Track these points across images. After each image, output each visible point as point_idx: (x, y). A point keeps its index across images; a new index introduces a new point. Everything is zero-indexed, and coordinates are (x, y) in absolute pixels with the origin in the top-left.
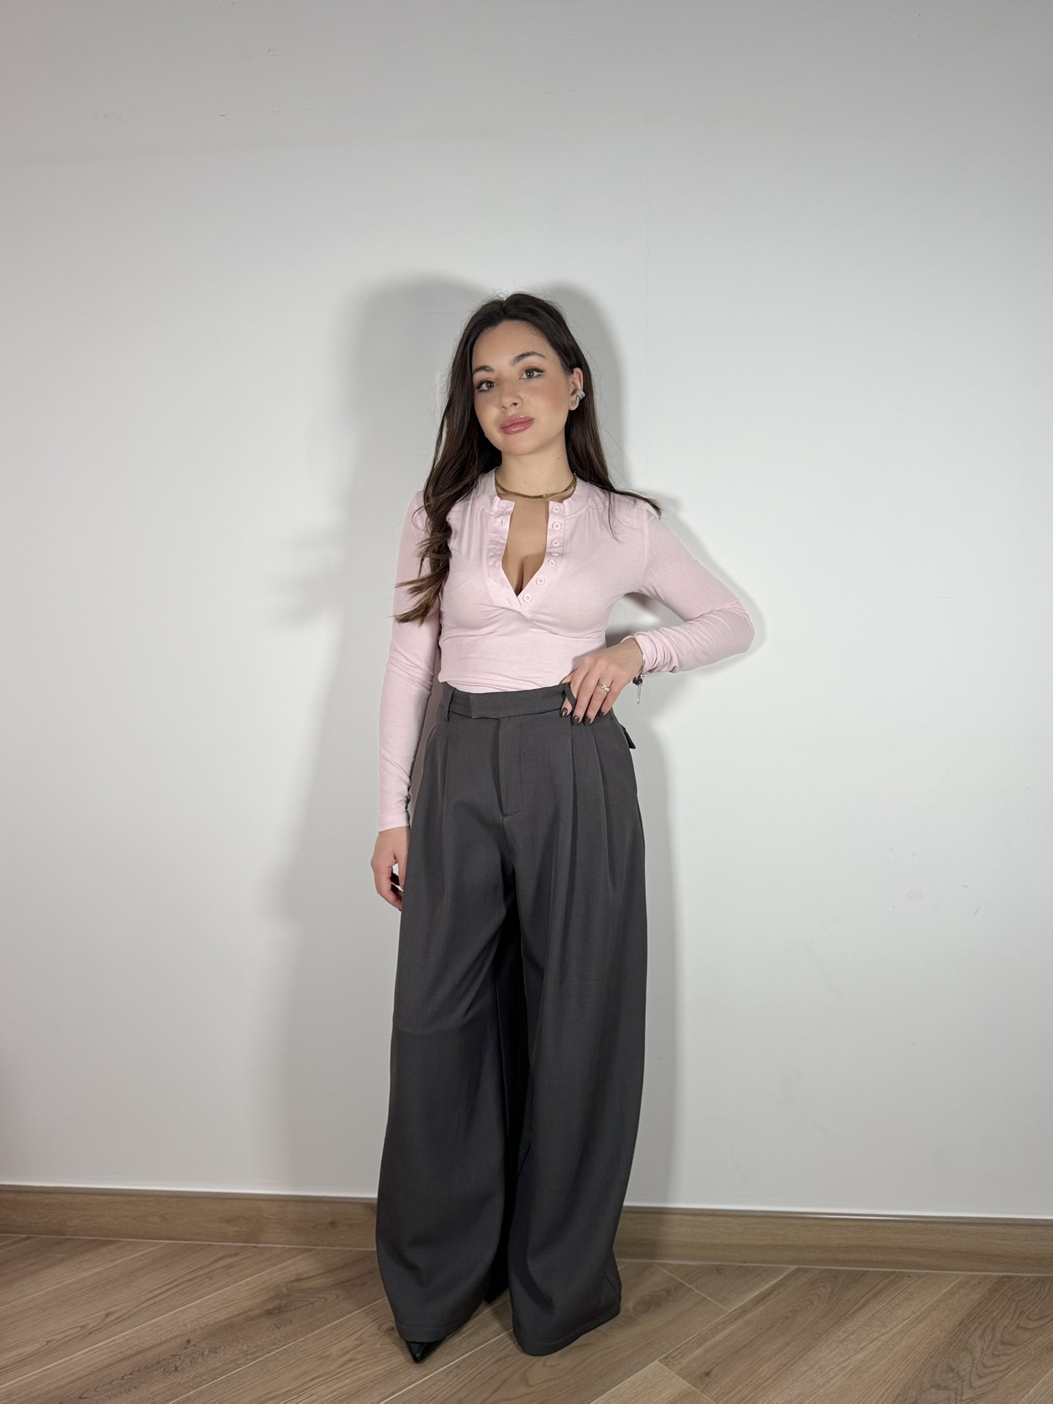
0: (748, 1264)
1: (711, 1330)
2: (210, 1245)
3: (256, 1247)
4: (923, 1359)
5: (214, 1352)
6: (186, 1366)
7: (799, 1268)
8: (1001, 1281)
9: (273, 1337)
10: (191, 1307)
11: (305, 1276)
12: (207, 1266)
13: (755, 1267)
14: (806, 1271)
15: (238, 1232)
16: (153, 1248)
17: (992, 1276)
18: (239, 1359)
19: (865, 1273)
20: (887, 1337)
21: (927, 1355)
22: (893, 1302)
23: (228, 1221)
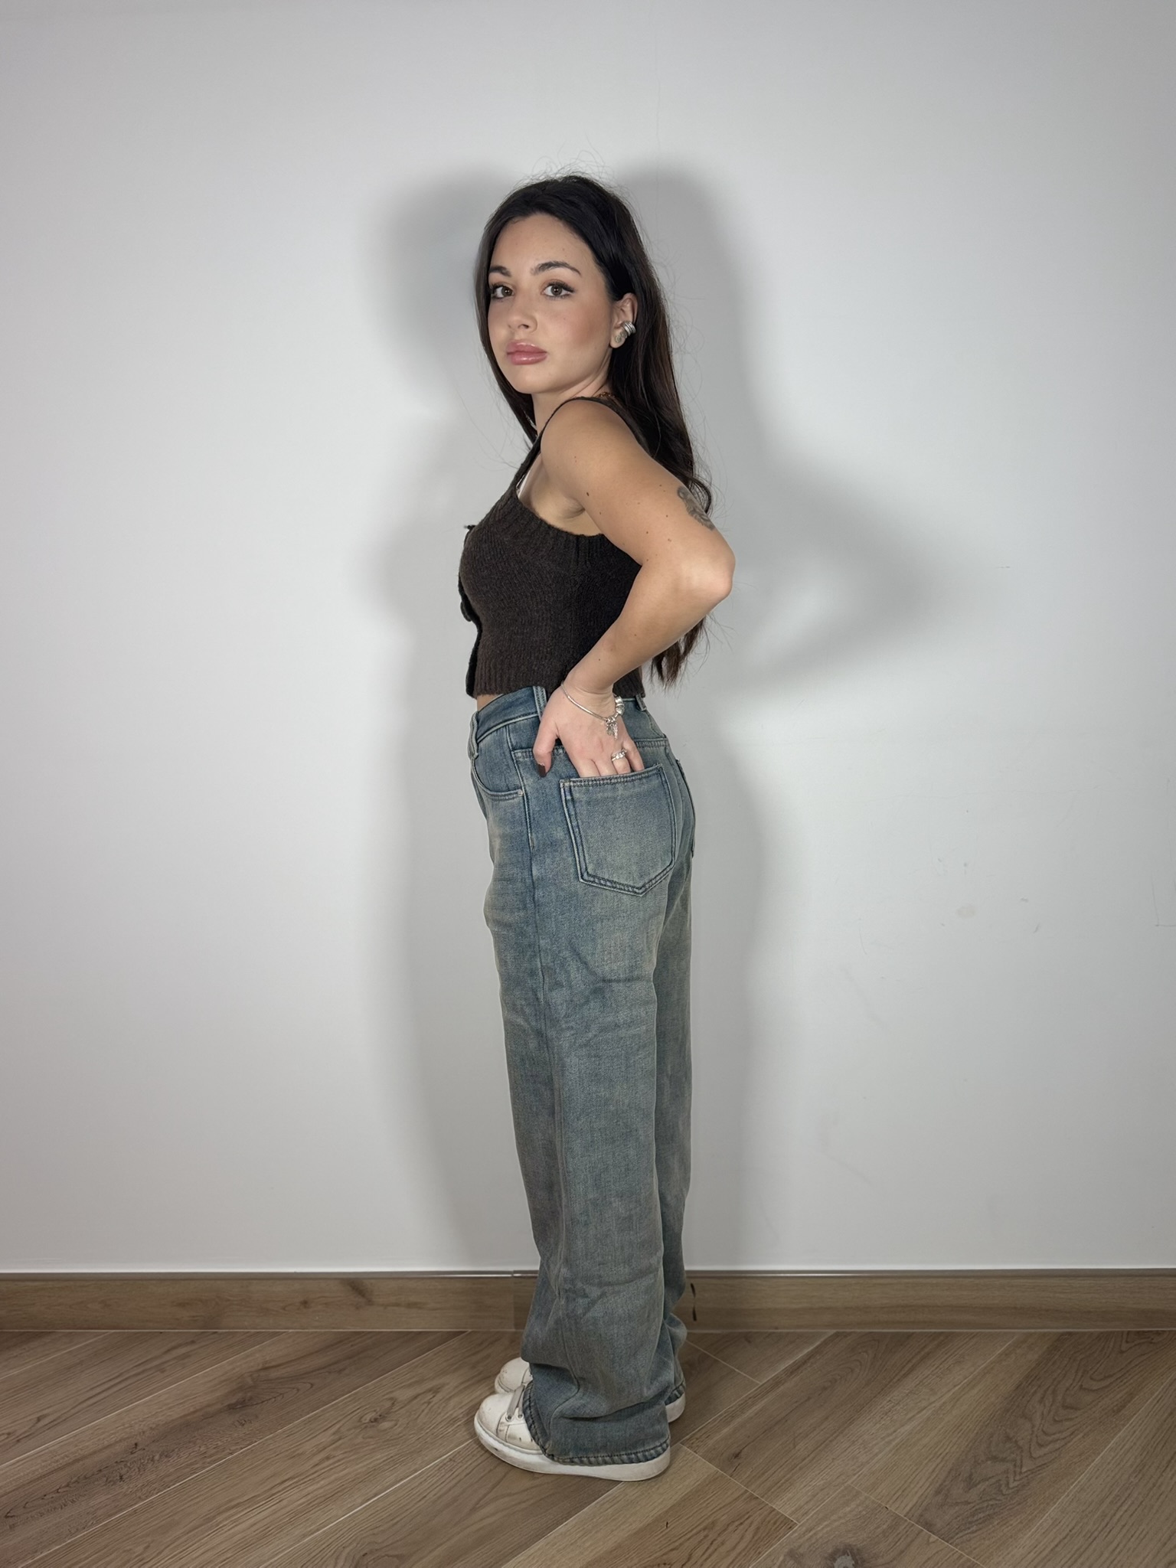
0: (779, 1331)
1: (740, 1405)
2: (161, 1333)
3: (216, 1333)
4: (977, 1429)
5: (166, 1456)
6: (134, 1474)
7: (838, 1332)
8: (1061, 1338)
9: (236, 1435)
10: (138, 1405)
11: (273, 1364)
12: (156, 1358)
13: (788, 1333)
14: (846, 1335)
15: (194, 1317)
16: (95, 1339)
17: (1050, 1333)
18: (196, 1462)
19: (909, 1336)
20: (937, 1404)
21: (981, 1424)
22: (941, 1366)
23: (182, 1305)
